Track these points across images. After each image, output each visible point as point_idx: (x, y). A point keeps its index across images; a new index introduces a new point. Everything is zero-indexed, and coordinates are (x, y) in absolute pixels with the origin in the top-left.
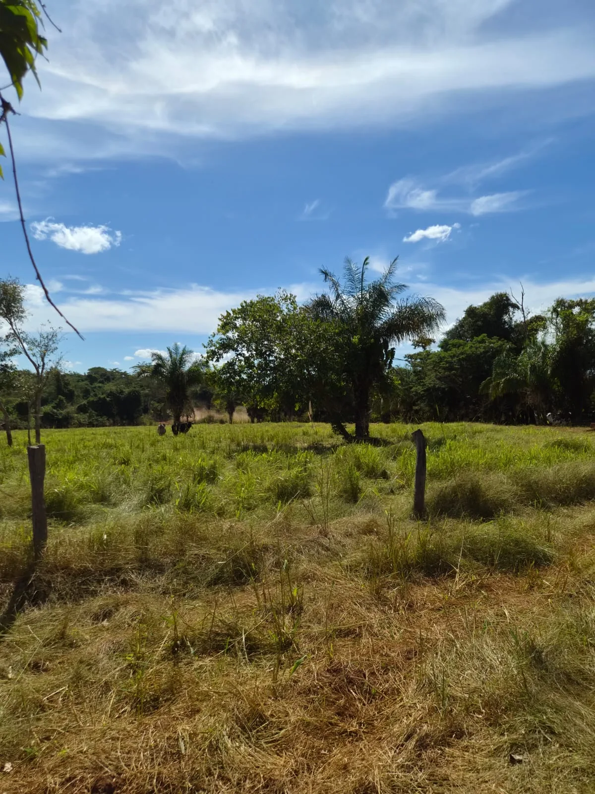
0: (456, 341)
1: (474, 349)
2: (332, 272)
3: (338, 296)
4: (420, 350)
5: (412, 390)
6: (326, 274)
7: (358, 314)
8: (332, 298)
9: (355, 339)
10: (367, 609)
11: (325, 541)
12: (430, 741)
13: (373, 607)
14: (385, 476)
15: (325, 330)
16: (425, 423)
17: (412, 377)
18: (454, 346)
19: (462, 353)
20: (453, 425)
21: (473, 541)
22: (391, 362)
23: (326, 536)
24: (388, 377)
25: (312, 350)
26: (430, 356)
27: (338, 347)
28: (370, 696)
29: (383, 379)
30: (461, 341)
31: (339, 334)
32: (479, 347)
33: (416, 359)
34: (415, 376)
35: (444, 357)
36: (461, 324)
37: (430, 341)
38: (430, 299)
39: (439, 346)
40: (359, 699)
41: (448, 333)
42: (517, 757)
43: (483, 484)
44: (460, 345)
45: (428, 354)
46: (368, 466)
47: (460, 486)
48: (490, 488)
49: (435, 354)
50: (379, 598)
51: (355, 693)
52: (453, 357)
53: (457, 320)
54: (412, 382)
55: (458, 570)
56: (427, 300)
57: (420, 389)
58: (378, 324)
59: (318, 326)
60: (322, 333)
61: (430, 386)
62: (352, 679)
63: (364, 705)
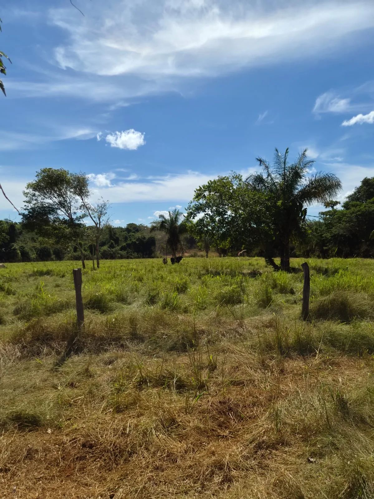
0: (354, 202)
1: (367, 208)
2: (264, 159)
3: (269, 175)
4: (330, 209)
5: (323, 236)
6: (260, 161)
7: (280, 187)
8: (265, 176)
9: (279, 203)
10: (254, 371)
11: (240, 330)
12: (264, 445)
13: (259, 370)
14: (292, 292)
15: (259, 198)
16: (332, 259)
17: (323, 227)
18: (353, 206)
19: (359, 211)
20: (349, 260)
21: (332, 334)
22: (304, 217)
23: (242, 327)
24: (302, 227)
25: (251, 210)
26: (336, 213)
27: (268, 208)
28: (240, 419)
29: (298, 229)
30: (358, 202)
31: (268, 200)
32: (371, 207)
33: (327, 215)
34: (326, 226)
35: (346, 214)
36: (359, 190)
37: (337, 203)
38: (331, 175)
39: (342, 206)
40: (234, 419)
41: (349, 197)
42: (312, 460)
43: (350, 299)
44: (357, 205)
45: (335, 211)
46: (281, 285)
47: (334, 300)
48: (355, 302)
49: (339, 211)
50: (263, 365)
51: (232, 416)
52: (351, 214)
53: (356, 188)
54: (323, 230)
55: (318, 352)
56: (329, 175)
57: (328, 235)
58: (296, 192)
59: (254, 195)
60: (257, 200)
61: (335, 233)
62: (232, 408)
63: (236, 423)
